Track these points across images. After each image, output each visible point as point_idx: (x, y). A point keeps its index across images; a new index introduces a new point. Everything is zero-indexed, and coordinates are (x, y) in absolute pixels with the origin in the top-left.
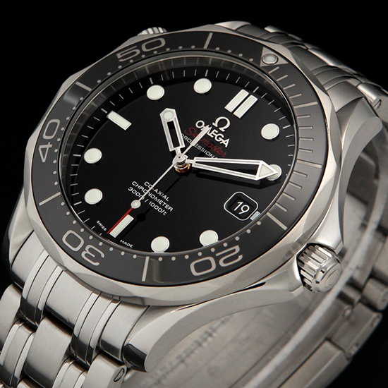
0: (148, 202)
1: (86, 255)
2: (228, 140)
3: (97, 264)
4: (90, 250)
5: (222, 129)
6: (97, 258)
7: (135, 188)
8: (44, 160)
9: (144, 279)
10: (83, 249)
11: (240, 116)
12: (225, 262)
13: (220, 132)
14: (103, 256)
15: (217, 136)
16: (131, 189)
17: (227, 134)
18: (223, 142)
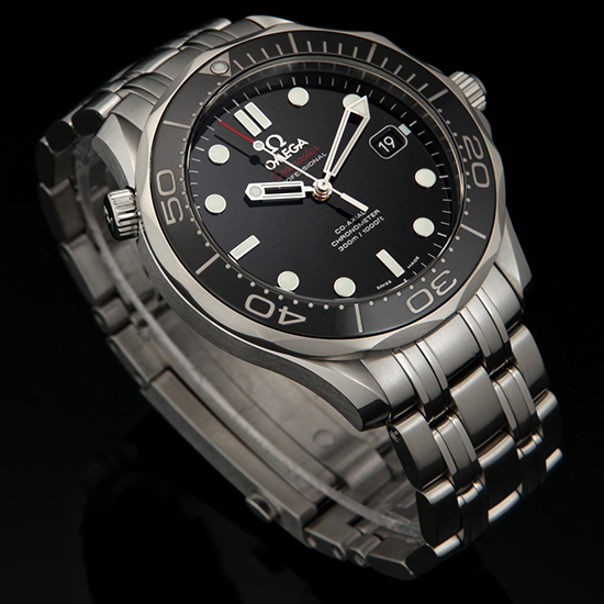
0: (363, 233)
1: (441, 290)
2: (299, 141)
3: (455, 281)
4: (436, 284)
5: (283, 144)
6: (448, 279)
7: (341, 244)
8: (303, 319)
9: (484, 237)
10: (433, 292)
11: (270, 123)
12: (479, 153)
13: (286, 146)
14: (447, 272)
15: (290, 150)
16: (342, 248)
17: (291, 140)
18: (301, 146)
